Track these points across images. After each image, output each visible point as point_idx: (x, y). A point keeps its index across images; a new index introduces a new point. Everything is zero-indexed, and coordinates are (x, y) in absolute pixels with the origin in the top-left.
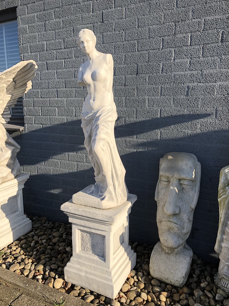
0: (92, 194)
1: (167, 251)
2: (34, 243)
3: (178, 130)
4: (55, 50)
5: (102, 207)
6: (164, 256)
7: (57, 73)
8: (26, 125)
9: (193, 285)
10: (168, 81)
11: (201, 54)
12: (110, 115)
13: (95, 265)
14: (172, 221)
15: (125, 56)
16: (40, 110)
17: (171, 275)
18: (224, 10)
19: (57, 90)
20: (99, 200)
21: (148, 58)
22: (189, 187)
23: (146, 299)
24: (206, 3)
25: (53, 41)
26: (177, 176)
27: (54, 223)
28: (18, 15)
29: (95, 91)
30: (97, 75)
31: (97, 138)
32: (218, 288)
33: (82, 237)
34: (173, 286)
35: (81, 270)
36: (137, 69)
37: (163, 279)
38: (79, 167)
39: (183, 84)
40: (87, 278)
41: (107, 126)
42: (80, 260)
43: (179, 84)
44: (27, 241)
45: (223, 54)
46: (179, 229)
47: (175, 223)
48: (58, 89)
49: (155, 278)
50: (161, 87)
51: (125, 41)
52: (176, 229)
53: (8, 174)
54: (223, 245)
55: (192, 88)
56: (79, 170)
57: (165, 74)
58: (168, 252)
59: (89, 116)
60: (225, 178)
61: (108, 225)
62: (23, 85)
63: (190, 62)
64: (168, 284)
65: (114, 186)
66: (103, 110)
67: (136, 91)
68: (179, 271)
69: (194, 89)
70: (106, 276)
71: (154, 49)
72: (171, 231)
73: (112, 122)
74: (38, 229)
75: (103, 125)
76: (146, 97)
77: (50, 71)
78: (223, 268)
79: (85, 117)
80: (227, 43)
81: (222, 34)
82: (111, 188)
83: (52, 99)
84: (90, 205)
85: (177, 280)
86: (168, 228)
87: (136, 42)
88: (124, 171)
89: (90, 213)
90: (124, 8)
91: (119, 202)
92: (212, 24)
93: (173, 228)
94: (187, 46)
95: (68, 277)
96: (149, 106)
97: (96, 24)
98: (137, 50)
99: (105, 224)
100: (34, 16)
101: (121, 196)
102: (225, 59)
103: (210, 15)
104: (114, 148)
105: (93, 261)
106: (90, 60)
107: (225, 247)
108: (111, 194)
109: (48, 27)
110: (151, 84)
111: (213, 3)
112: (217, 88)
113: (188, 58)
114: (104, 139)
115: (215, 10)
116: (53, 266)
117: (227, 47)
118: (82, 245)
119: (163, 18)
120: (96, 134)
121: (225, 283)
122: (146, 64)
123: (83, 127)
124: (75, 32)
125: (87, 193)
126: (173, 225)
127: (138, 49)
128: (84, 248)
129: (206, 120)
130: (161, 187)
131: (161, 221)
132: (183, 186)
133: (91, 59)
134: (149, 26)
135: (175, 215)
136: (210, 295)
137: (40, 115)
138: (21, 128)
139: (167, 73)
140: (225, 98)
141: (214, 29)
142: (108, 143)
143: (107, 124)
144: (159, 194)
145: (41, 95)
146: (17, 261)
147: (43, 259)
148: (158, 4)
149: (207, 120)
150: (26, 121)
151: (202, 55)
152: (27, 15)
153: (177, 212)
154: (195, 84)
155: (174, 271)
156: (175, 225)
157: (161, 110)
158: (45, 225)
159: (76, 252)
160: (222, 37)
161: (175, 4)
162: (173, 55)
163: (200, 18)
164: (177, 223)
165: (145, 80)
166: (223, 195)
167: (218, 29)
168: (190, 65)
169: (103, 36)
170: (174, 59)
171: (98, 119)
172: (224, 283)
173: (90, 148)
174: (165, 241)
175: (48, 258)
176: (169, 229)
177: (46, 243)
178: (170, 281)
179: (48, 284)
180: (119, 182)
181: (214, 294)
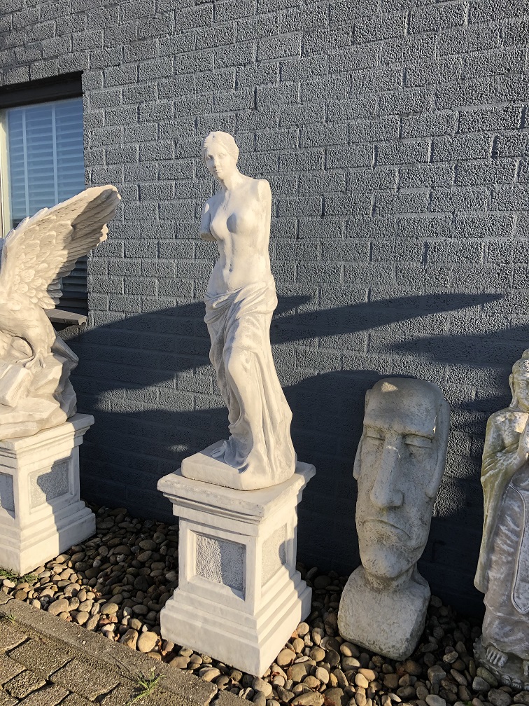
0: (221, 458)
1: (375, 586)
2: (100, 562)
3: (404, 332)
4: (157, 160)
5: (241, 485)
6: (368, 596)
7: (159, 207)
8: (92, 313)
9: (428, 659)
10: (385, 232)
11: (453, 179)
12: (262, 300)
13: (223, 607)
14: (386, 521)
15: (300, 178)
16: (123, 283)
17: (382, 634)
18: (499, 93)
19: (158, 243)
20: (235, 470)
21: (346, 183)
22: (422, 451)
23: (326, 681)
24: (463, 79)
25: (153, 143)
26: (398, 427)
27: (142, 522)
28: (84, 88)
29: (233, 253)
30: (238, 221)
31: (234, 345)
32: (478, 665)
33: (200, 547)
34: (385, 659)
35: (194, 616)
36: (323, 205)
37: (364, 642)
38: (199, 403)
39: (417, 238)
40: (206, 632)
41: (256, 322)
42: (193, 596)
43: (409, 238)
44: (86, 555)
45: (497, 181)
46: (399, 539)
47: (392, 526)
48: (161, 242)
49: (348, 640)
50: (371, 244)
51: (300, 147)
52: (394, 539)
53: (53, 414)
54: (492, 574)
55: (435, 247)
56: (197, 408)
57: (380, 218)
58: (377, 588)
59: (220, 301)
60: (496, 434)
61: (251, 522)
62: (89, 233)
63: (431, 195)
64: (375, 654)
65: (267, 443)
66: (249, 291)
67: (319, 250)
68: (399, 626)
69: (438, 249)
70: (245, 629)
71: (358, 167)
72: (385, 543)
73: (265, 313)
74: (108, 533)
75: (248, 321)
76: (341, 264)
77: (145, 203)
78: (491, 623)
79: (213, 302)
80: (505, 160)
81: (495, 142)
82: (260, 447)
83: (147, 260)
84: (216, 481)
85: (393, 646)
86: (377, 535)
87: (322, 150)
88: (289, 414)
89: (216, 496)
90: (299, 84)
91: (277, 477)
92: (475, 122)
93: (388, 537)
94: (425, 162)
95: (168, 630)
96: (346, 282)
97: (242, 112)
98: (323, 168)
99: (245, 520)
100: (118, 92)
101: (281, 465)
102: (501, 191)
103: (470, 103)
104: (268, 367)
105: (220, 597)
106: (225, 191)
107: (495, 579)
108: (260, 459)
109: (145, 115)
110: (351, 237)
111: (478, 79)
112: (484, 250)
113: (427, 187)
114: (248, 348)
115: (482, 94)
116: (137, 609)
117: (504, 168)
118: (199, 563)
119: (377, 107)
120: (233, 338)
121: (494, 655)
122: (341, 195)
123: (209, 322)
124: (199, 127)
125: (211, 456)
126: (387, 530)
127: (325, 166)
128: (202, 570)
129: (461, 313)
130: (366, 451)
131: (365, 522)
132: (412, 448)
133: (227, 189)
134: (349, 121)
135: (392, 508)
136: (460, 679)
137: (121, 294)
138: (82, 319)
139: (383, 216)
140: (501, 270)
141: (479, 131)
142: (257, 355)
143: (255, 318)
144: (363, 465)
145: (125, 251)
146: (64, 594)
147: (117, 594)
148: (368, 79)
149: (464, 313)
150: (91, 305)
151: (455, 182)
152: (103, 90)
153: (398, 503)
154: (441, 239)
155: (389, 626)
156: (393, 530)
157: (370, 290)
158: (123, 525)
159: (186, 579)
160: (495, 147)
161: (401, 78)
162: (397, 179)
163: (450, 109)
164: (395, 525)
165: (339, 228)
166: (491, 469)
167: (486, 132)
168: (431, 200)
169: (255, 136)
170: (399, 189)
171: (237, 307)
172: (492, 655)
173: (221, 365)
174: (372, 563)
175: (128, 591)
176: (381, 539)
177: (124, 561)
178: (380, 648)
179: (126, 642)
180: (278, 436)
181: (469, 678)
